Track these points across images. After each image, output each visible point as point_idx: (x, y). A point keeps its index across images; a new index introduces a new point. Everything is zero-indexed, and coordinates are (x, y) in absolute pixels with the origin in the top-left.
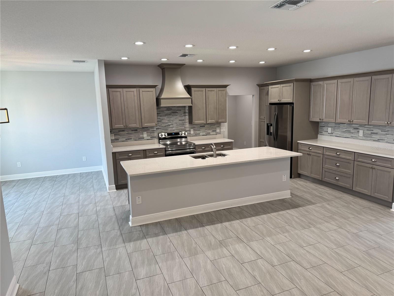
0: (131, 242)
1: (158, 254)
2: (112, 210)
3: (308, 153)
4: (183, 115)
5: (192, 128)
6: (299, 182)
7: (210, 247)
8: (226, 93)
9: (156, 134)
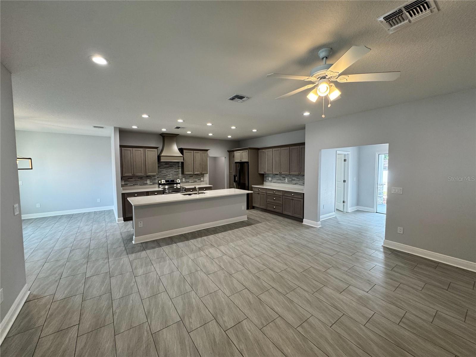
0: (134, 253)
1: (153, 259)
2: (120, 234)
3: (258, 192)
4: (177, 168)
5: (183, 177)
6: (253, 211)
7: (192, 251)
8: (207, 154)
9: (157, 181)
